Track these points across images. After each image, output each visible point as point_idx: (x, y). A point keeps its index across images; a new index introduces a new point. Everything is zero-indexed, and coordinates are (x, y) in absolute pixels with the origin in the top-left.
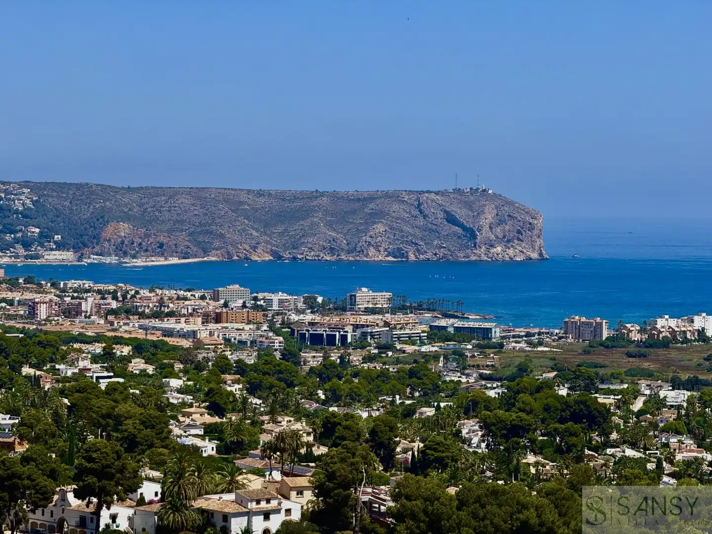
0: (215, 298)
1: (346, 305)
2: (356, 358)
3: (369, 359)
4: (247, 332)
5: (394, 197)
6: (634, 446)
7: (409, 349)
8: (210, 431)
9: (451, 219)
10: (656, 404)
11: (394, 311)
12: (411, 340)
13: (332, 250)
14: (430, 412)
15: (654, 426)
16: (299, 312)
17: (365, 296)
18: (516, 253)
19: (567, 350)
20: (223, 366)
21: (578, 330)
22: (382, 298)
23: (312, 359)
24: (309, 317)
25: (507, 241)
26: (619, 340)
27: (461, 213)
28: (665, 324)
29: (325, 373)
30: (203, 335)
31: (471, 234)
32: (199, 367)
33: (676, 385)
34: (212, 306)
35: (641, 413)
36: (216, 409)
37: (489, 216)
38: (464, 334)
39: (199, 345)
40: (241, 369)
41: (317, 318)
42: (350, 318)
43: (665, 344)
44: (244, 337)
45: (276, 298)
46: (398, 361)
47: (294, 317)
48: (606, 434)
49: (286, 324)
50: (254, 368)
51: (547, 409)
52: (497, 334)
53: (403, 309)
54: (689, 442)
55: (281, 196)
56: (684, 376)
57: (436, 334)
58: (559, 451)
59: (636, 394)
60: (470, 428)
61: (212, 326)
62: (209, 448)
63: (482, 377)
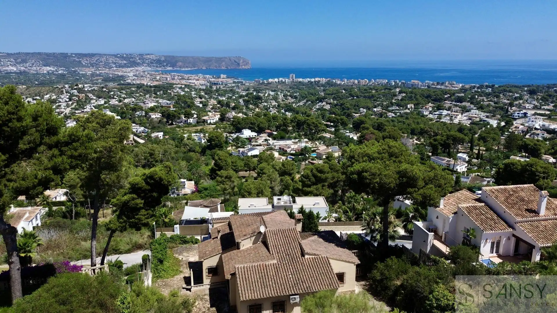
0: (197, 76)
1: (219, 77)
2: (222, 87)
3: (224, 87)
4: (203, 82)
5: (226, 58)
6: (266, 102)
7: (230, 85)
8: (201, 102)
9: (235, 62)
10: (269, 95)
11: (227, 78)
12: (230, 84)
13: (216, 67)
14: (234, 97)
15: (269, 99)
16: (211, 79)
17: (222, 76)
18: (246, 67)
19: (255, 85)
20: (200, 90)
21: (257, 82)
22: (225, 76)
23: (214, 88)
24: (213, 80)
25: (245, 65)
26: (263, 83)
27: (237, 61)
28: (270, 80)
29: (217, 91)
30: (196, 83)
31: (239, 64)
32: (196, 90)
33: (272, 91)
34: (197, 78)
35: (267, 97)
36: (201, 98)
37: (241, 61)
38: (238, 82)
39: (196, 85)
40: (203, 90)
41: (215, 80)
42: (220, 80)
43: (270, 83)
44: (203, 83)
45: (208, 76)
46: (228, 88)
47: (211, 80)
49: (210, 81)
50: (205, 89)
51: (253, 97)
52: (244, 82)
53: (228, 78)
54: (274, 102)
55: (207, 58)
56: (273, 89)
57: (234, 82)
58: (255, 104)
59: (266, 93)
60: (241, 101)
61: (197, 81)
62: (201, 106)
63: (242, 90)
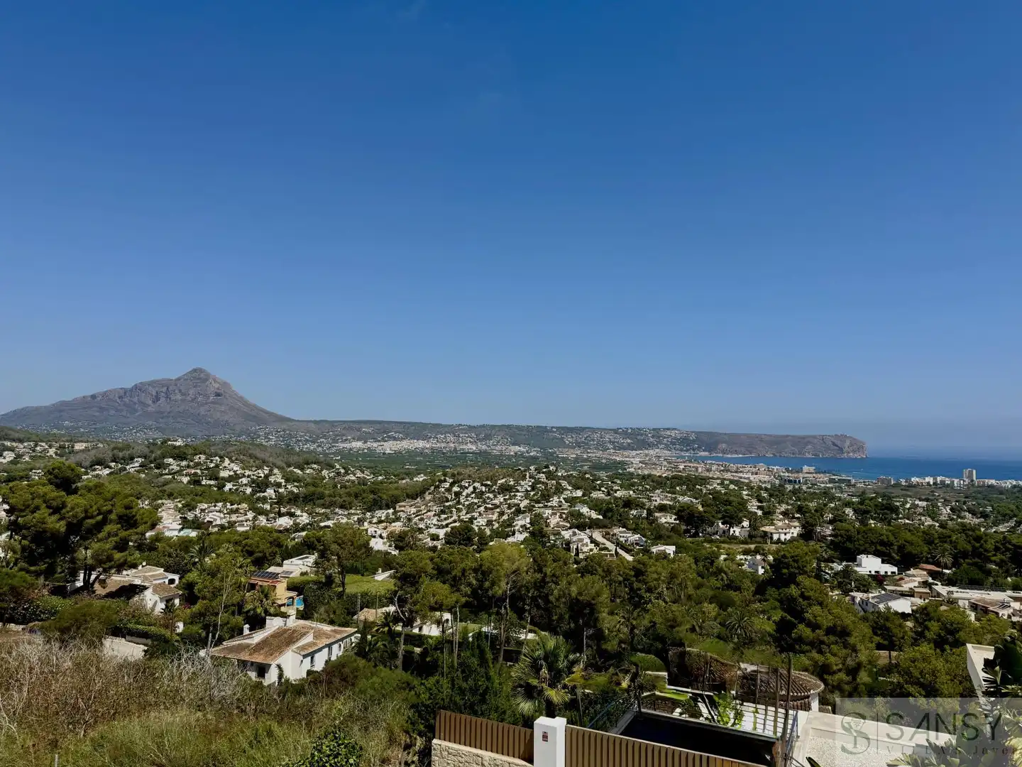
0: (755, 468)
1: (800, 471)
2: (804, 488)
3: (808, 488)
4: (766, 478)
5: (814, 437)
6: (908, 519)
7: (823, 485)
8: (759, 508)
9: (834, 444)
10: (915, 506)
11: (816, 473)
12: (823, 483)
13: (793, 454)
14: (832, 505)
15: (915, 513)
16: (784, 472)
17: (806, 468)
18: (857, 456)
19: (878, 487)
20: (760, 488)
21: (883, 481)
22: (812, 469)
23: (789, 487)
24: (787, 474)
25: (854, 451)
26: (897, 485)
27: (838, 443)
28: (914, 480)
29: (794, 492)
30: (752, 479)
31: (841, 449)
32: (752, 488)
33: (920, 500)
34: (754, 470)
35: (909, 509)
36: (760, 501)
37: (848, 443)
38: (841, 481)
39: (751, 482)
40: (766, 489)
41: (790, 475)
42: (801, 475)
43: (915, 486)
44: (765, 480)
45: (775, 468)
46: (819, 489)
47: (782, 474)
48: (897, 515)
49: (780, 476)
50: (770, 489)
51: (876, 506)
52: (853, 481)
53: (819, 473)
54: (929, 519)
55: (776, 436)
56: (923, 497)
57: (831, 481)
58: (881, 519)
59: (907, 502)
60: (849, 512)
61: (755, 476)
62: (760, 513)
63: (849, 495)
